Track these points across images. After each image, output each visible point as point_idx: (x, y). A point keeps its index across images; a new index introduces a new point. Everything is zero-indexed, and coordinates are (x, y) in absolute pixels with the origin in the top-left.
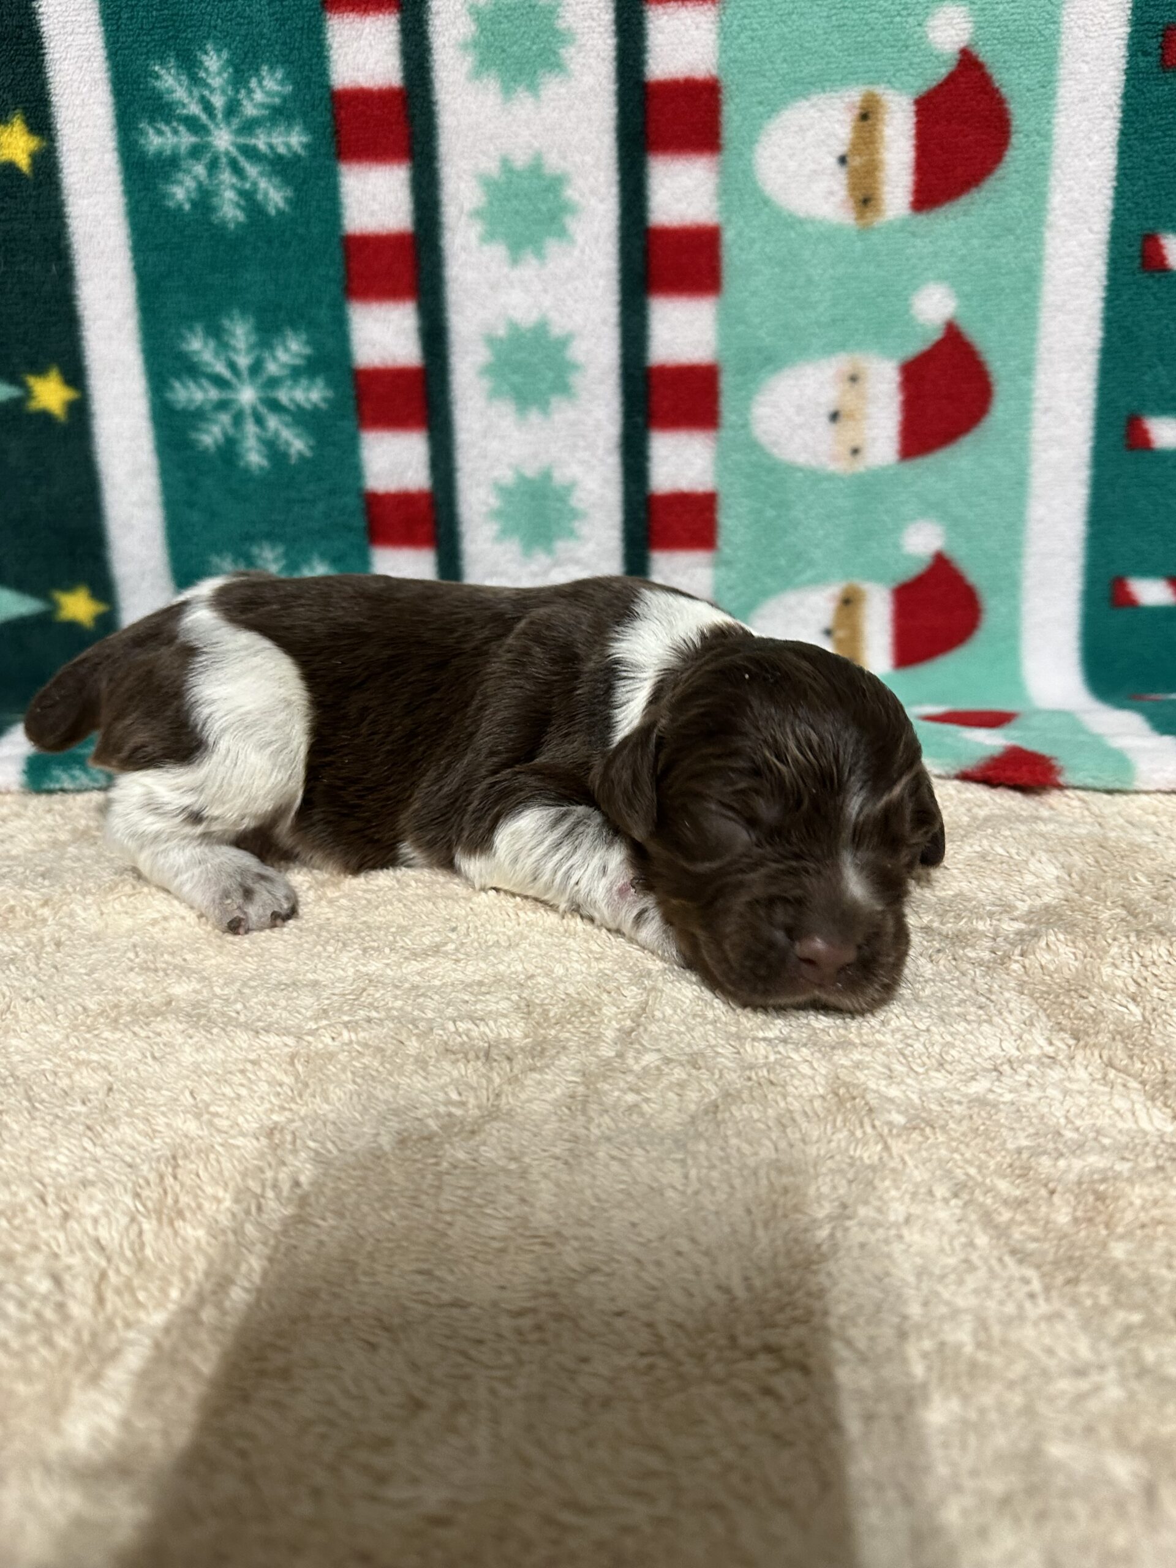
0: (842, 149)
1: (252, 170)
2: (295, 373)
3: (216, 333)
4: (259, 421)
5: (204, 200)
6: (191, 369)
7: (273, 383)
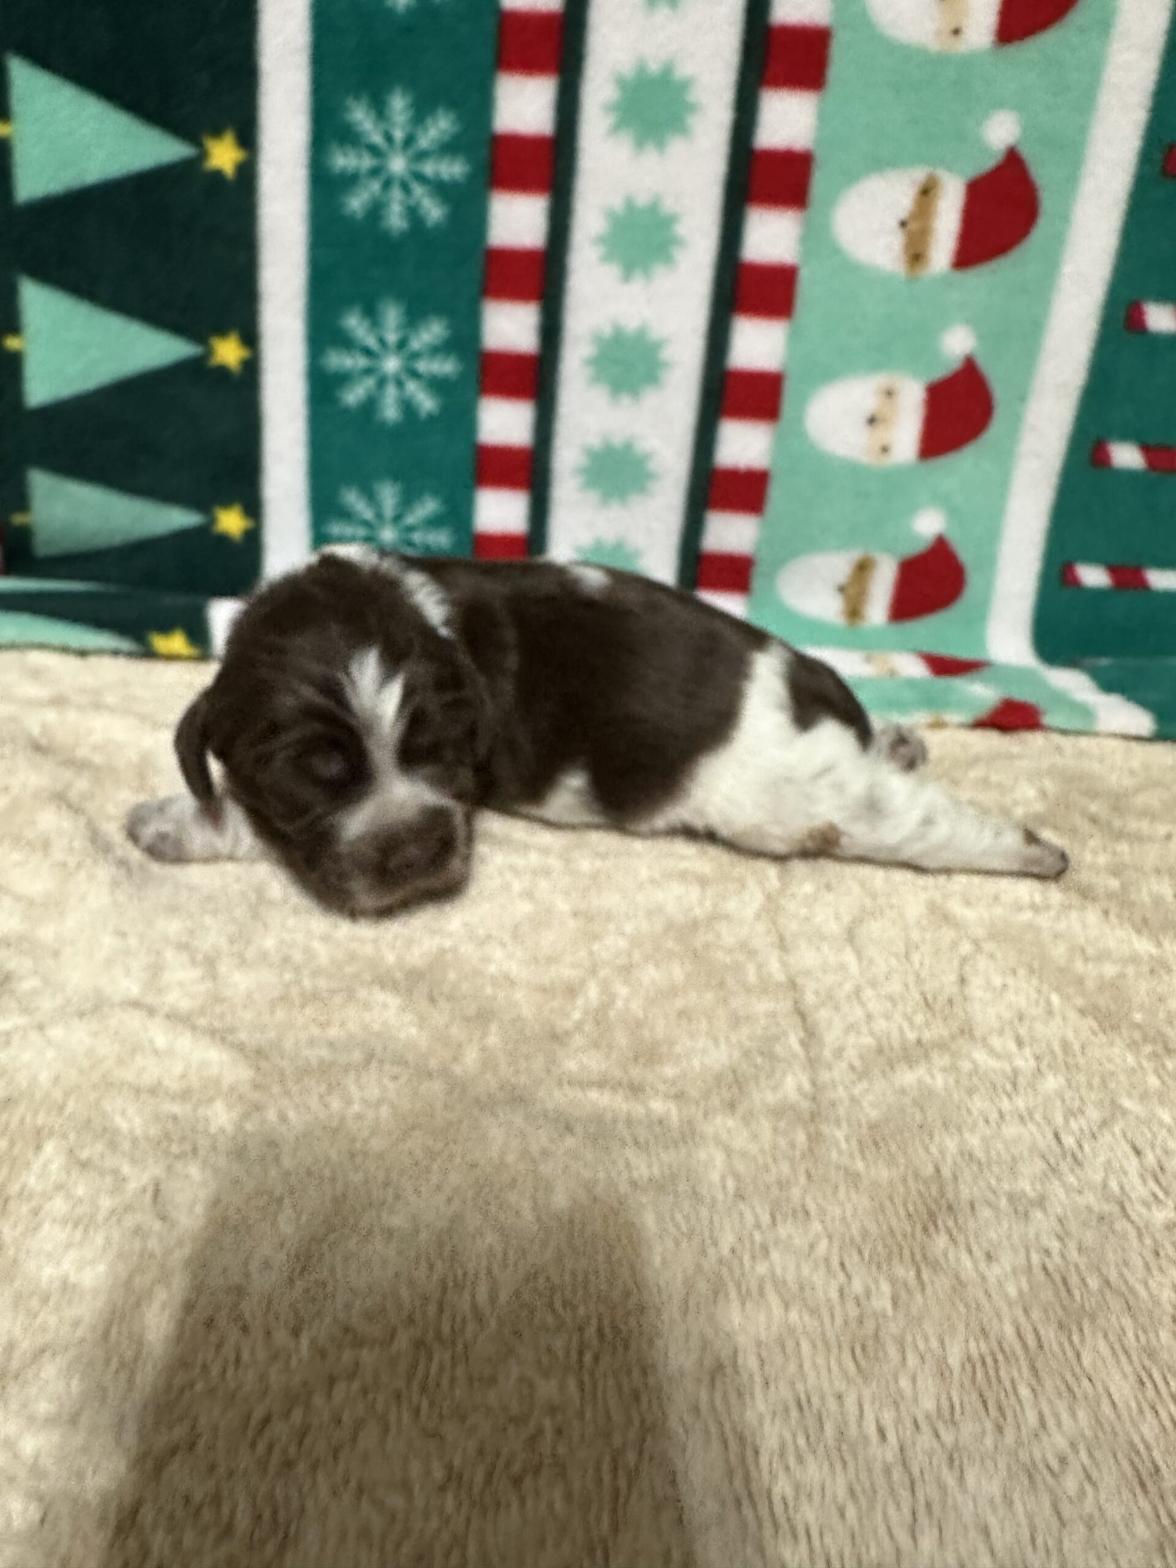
0: (903, 214)
1: (418, 190)
2: (435, 351)
3: (371, 314)
4: (400, 384)
5: (376, 210)
6: (346, 342)
7: (415, 356)
